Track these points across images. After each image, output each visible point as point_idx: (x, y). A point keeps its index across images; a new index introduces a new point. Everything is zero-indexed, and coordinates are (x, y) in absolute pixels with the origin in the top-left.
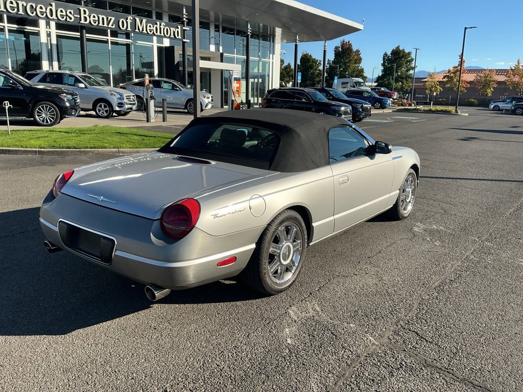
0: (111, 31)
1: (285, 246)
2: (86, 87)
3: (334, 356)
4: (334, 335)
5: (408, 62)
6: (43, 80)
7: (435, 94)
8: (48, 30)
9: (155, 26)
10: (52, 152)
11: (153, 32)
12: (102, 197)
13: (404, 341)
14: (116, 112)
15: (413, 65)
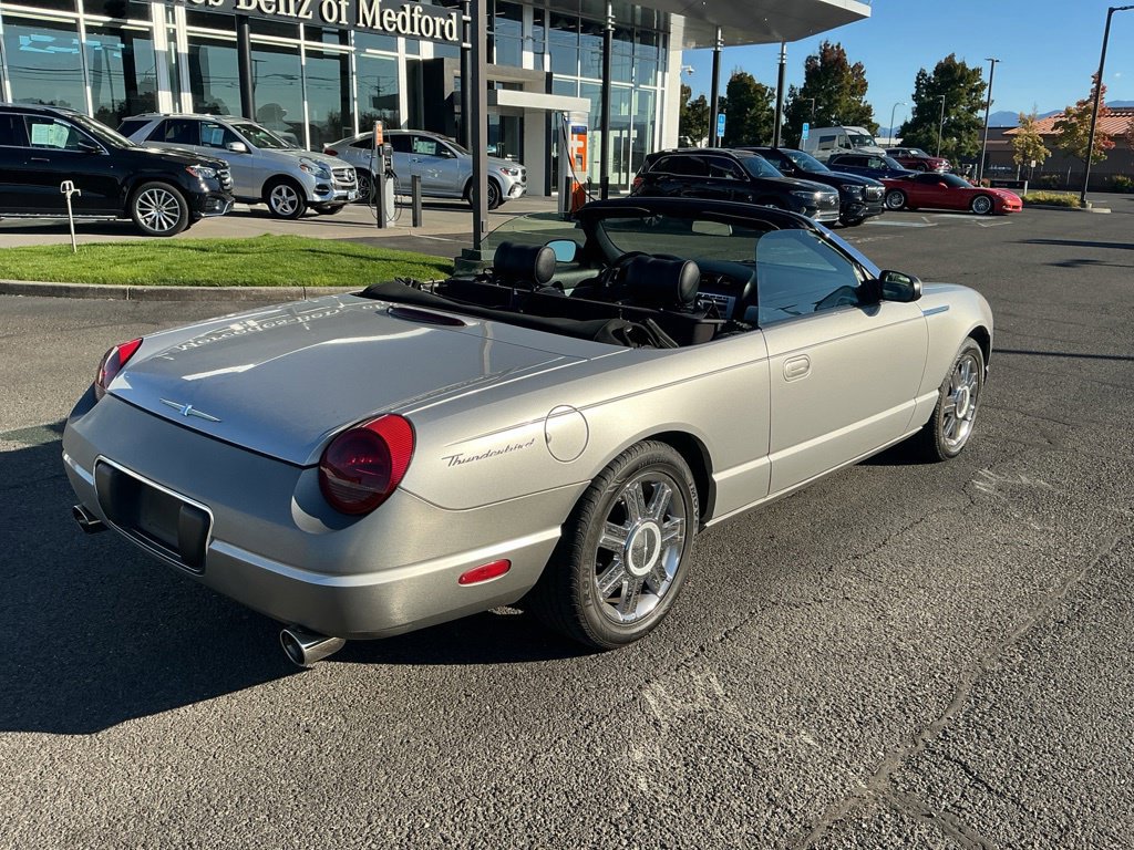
0: (305, 27)
1: (639, 531)
2: (249, 151)
3: (746, 826)
4: (750, 764)
5: (972, 90)
6: (157, 136)
7: (1033, 164)
8: (171, 26)
9: (401, 13)
10: (159, 293)
11: (397, 29)
12: (190, 407)
13: (929, 789)
14: (313, 205)
15: (985, 99)
